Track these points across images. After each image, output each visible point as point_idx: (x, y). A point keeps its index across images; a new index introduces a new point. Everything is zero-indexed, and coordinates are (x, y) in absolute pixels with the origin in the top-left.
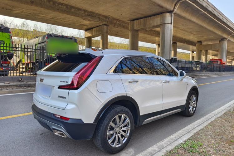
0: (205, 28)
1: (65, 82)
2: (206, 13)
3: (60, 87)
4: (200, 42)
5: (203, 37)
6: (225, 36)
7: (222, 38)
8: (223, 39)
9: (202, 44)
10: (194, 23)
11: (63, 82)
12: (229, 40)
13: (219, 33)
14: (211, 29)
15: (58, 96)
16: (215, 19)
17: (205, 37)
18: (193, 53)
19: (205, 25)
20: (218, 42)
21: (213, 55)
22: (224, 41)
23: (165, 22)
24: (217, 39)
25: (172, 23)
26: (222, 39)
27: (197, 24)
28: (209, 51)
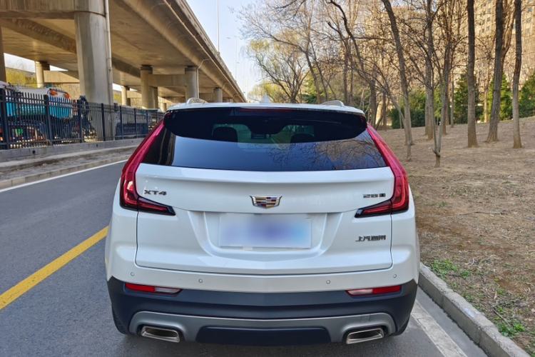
0: (165, 40)
1: (376, 196)
2: (169, 6)
3: (364, 213)
4: (148, 68)
5: (156, 56)
6: (195, 60)
7: (189, 64)
8: (191, 66)
9: (151, 73)
10: (146, 23)
11: (373, 196)
12: (200, 70)
13: (186, 53)
14: (174, 42)
15: (360, 238)
16: (183, 24)
17: (160, 59)
18: (128, 91)
19: (165, 32)
20: (182, 71)
21: (164, 97)
22: (192, 70)
23: (88, 9)
24: (182, 66)
25: (105, 13)
26: (189, 66)
27: (152, 27)
28: (160, 89)
